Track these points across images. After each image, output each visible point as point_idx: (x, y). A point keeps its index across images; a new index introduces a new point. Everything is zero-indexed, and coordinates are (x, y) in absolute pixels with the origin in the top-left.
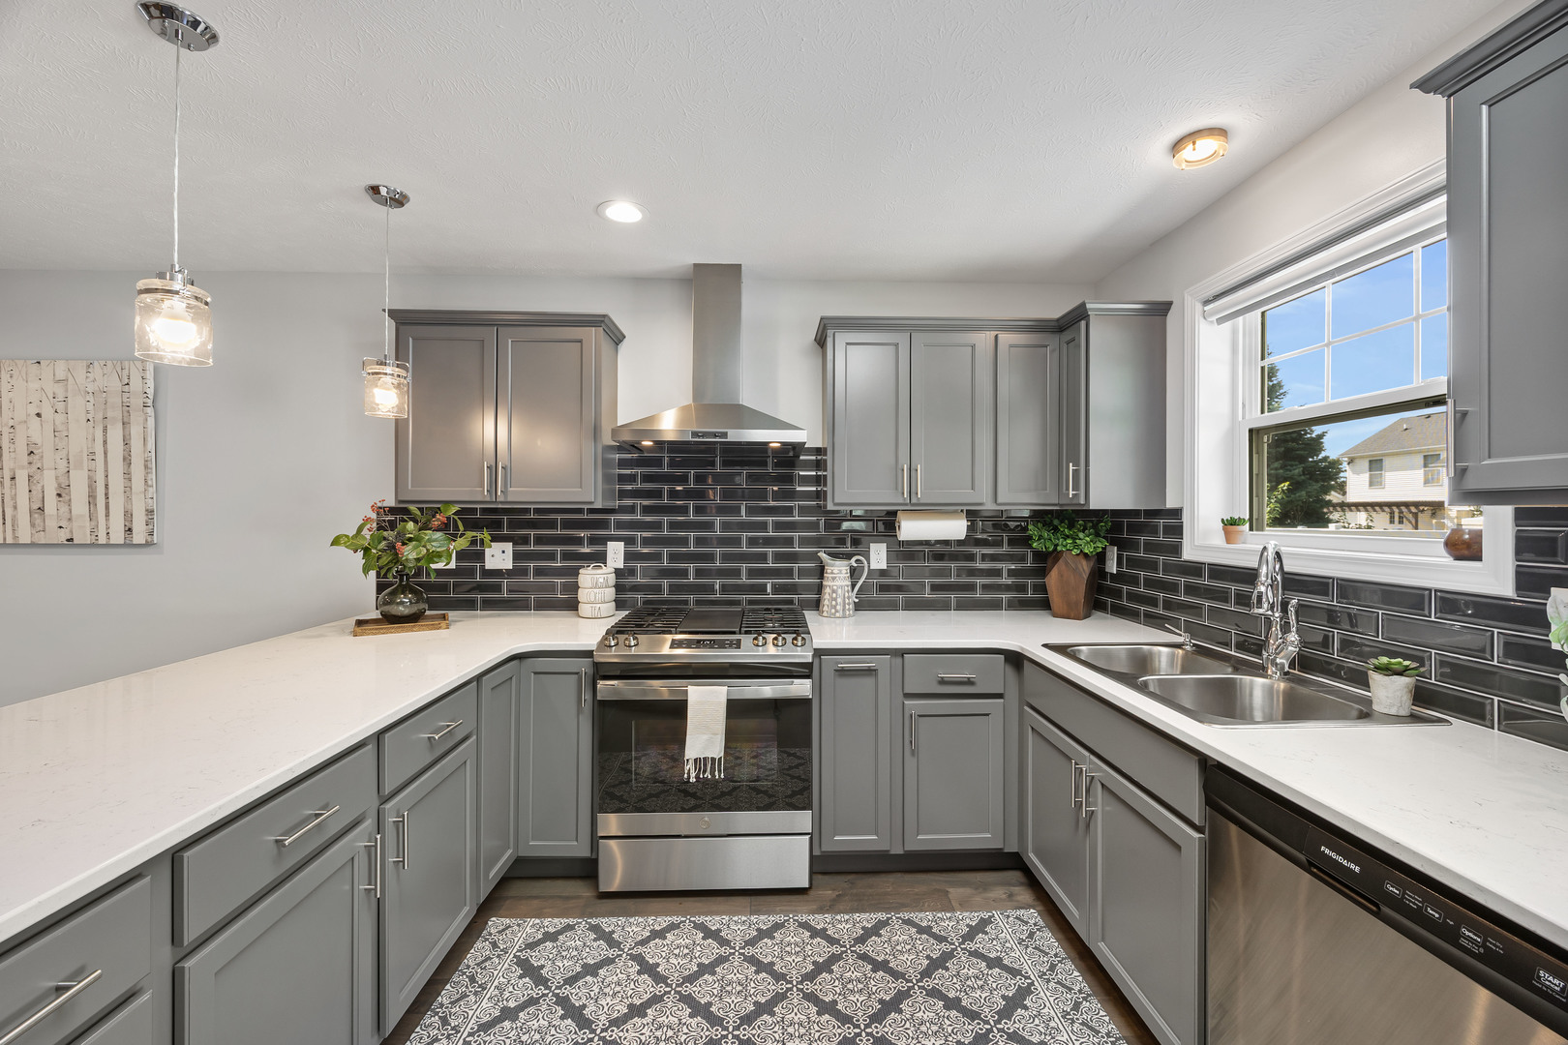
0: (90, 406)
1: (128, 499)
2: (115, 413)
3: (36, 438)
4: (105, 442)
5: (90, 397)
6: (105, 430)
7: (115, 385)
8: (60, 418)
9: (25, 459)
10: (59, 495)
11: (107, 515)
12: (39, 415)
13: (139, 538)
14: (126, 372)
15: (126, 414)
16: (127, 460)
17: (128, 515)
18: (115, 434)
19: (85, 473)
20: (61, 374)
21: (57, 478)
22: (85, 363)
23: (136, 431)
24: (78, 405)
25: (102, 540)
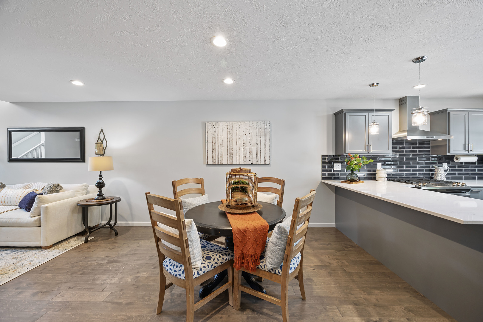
0: (257, 132)
1: (265, 154)
2: (263, 134)
3: (245, 140)
4: (261, 140)
5: (257, 130)
6: (261, 138)
7: (263, 127)
8: (250, 135)
9: (242, 145)
10: (250, 153)
11: (261, 158)
12: (245, 134)
13: (267, 163)
14: (266, 124)
15: (265, 134)
16: (265, 144)
17: (265, 158)
18: (263, 139)
19: (256, 148)
20: (251, 125)
21: (249, 149)
22: (256, 122)
23: (268, 138)
24: (255, 132)
25: (259, 163)
